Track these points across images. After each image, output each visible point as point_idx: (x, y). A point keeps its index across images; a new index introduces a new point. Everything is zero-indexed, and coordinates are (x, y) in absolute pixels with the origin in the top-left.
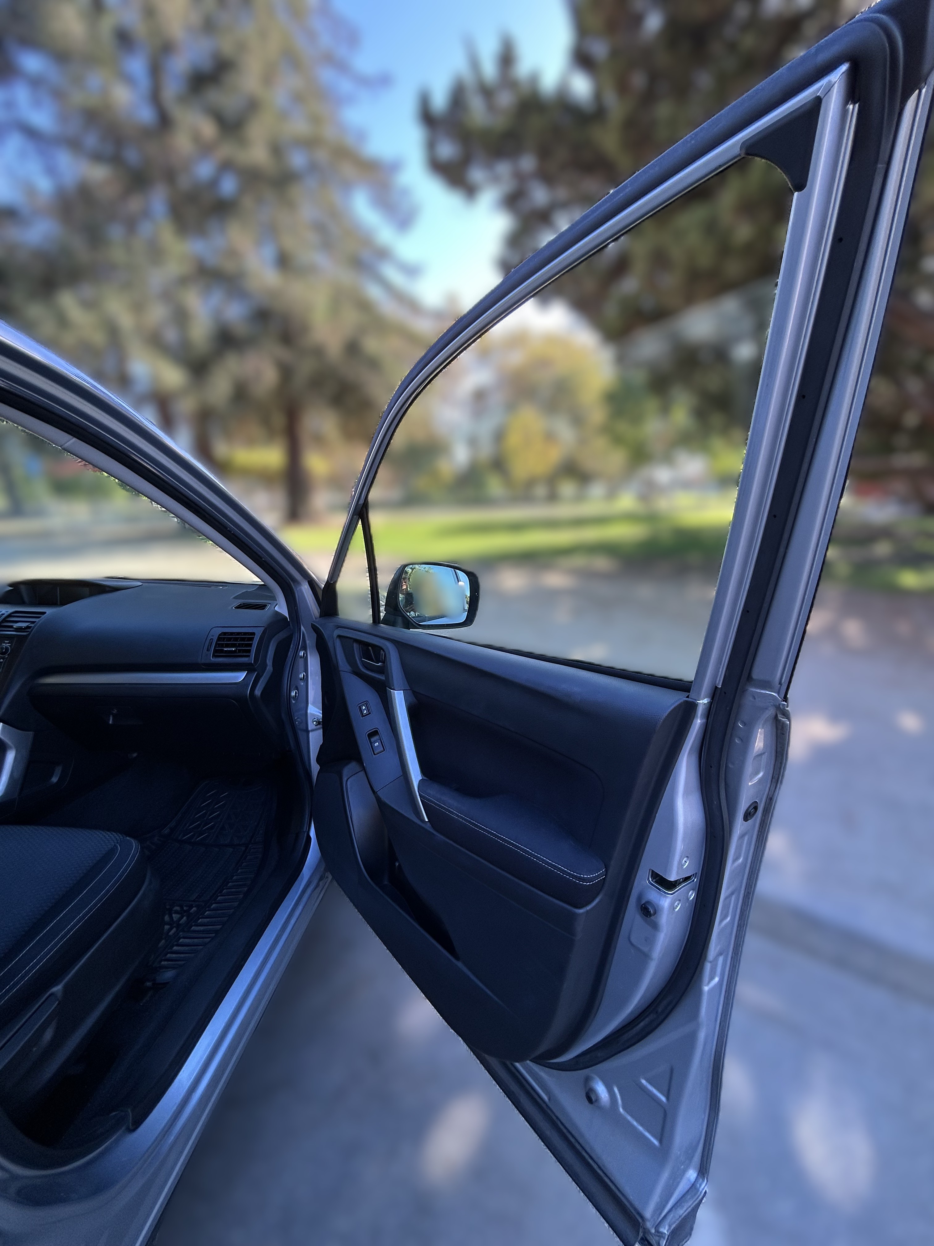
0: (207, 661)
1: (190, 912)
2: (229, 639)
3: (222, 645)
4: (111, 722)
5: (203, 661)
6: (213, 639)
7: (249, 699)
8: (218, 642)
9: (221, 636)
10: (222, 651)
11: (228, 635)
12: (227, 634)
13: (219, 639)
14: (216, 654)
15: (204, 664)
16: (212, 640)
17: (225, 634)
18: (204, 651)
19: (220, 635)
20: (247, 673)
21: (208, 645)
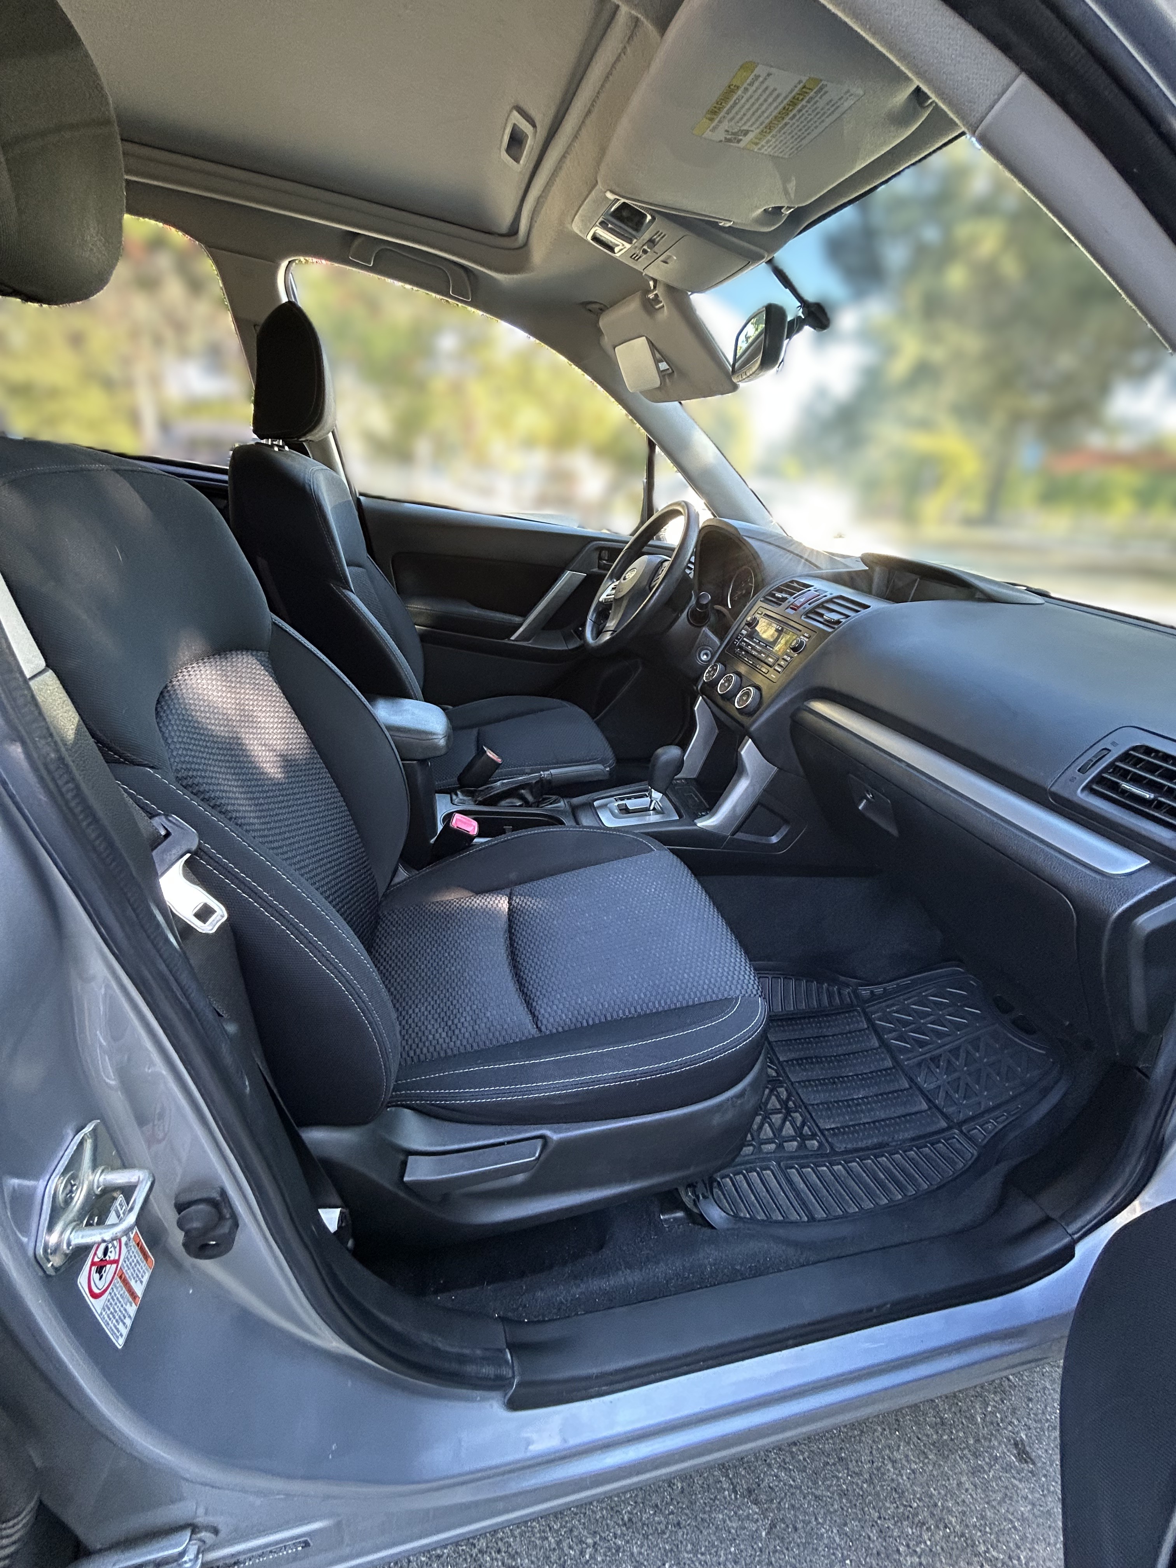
0: (1066, 794)
1: (807, 1142)
2: (1152, 768)
3: (1124, 775)
4: (860, 808)
5: (1054, 789)
6: (1110, 751)
7: (1109, 926)
8: (1118, 764)
9: (1132, 752)
10: (1115, 787)
11: (1154, 758)
12: (1153, 755)
13: (1126, 757)
14: (1095, 787)
15: (1055, 795)
16: (1105, 752)
17: (1148, 750)
18: (1073, 766)
19: (1134, 749)
20: (1146, 867)
21: (1091, 760)
